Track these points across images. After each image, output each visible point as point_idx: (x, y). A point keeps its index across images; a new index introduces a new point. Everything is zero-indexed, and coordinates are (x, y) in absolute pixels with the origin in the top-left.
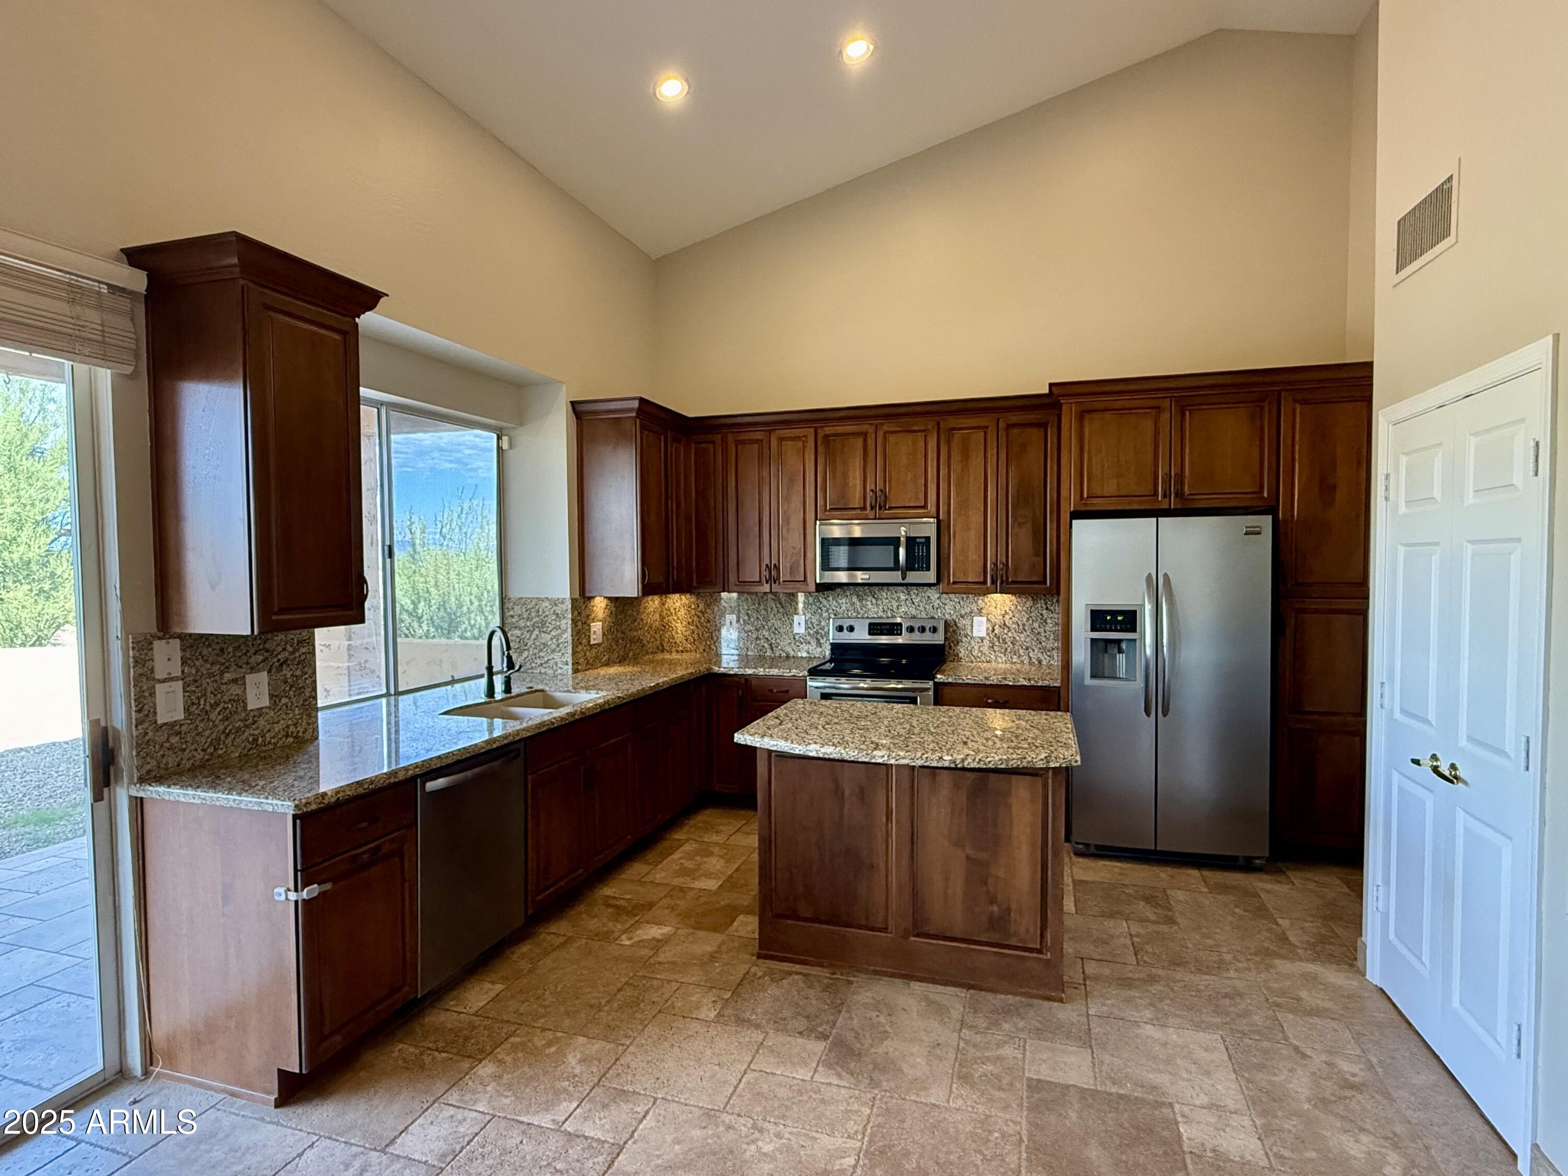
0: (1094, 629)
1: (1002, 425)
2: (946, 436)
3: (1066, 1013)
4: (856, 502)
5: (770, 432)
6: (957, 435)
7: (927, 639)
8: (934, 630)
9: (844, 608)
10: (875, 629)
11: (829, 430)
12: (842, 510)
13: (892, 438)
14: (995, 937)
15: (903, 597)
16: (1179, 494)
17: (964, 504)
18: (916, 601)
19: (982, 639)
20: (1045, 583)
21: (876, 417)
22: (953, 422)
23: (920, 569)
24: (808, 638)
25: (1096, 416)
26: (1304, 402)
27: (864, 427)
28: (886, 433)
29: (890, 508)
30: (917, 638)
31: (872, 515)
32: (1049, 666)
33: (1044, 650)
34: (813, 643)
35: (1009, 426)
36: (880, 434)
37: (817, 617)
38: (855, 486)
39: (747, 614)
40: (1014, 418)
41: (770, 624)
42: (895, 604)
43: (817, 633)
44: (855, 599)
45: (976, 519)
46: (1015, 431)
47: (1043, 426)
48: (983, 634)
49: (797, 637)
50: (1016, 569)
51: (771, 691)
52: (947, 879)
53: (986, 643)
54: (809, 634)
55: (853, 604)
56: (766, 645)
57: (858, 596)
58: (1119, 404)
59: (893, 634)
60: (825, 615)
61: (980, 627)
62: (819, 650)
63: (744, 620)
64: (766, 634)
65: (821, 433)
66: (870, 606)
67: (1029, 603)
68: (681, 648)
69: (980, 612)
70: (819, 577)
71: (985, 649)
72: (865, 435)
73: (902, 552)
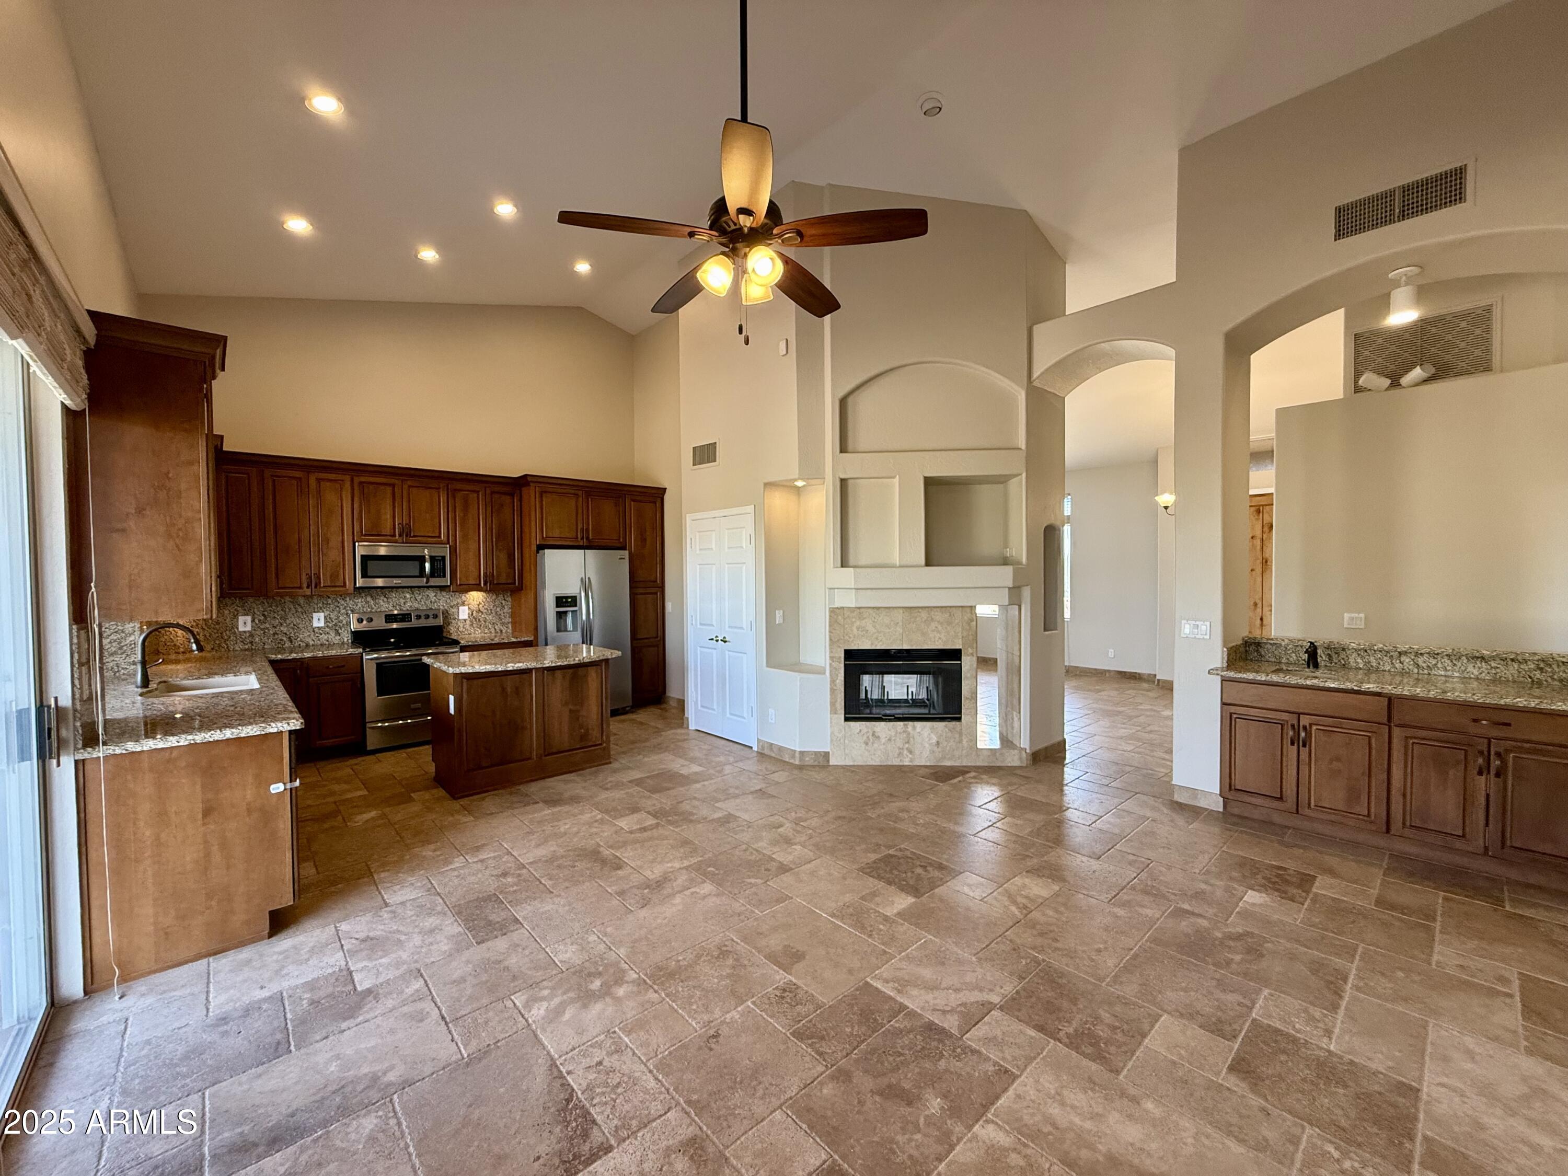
0: (557, 606)
1: (488, 492)
2: (452, 494)
3: (615, 765)
4: (387, 530)
5: (308, 472)
6: (459, 495)
7: (431, 622)
8: (436, 616)
9: (359, 605)
10: (390, 618)
11: (363, 479)
12: (375, 535)
13: (414, 490)
14: (583, 744)
15: (408, 596)
16: (588, 538)
17: (465, 537)
18: (419, 598)
19: (465, 620)
20: (515, 583)
21: (402, 475)
22: (459, 486)
23: (439, 576)
24: (327, 630)
25: (549, 495)
26: (634, 501)
27: (392, 481)
28: (410, 486)
29: (414, 536)
30: (423, 623)
31: (400, 540)
32: (506, 632)
33: (503, 624)
34: (333, 634)
35: (492, 493)
36: (405, 487)
37: (336, 613)
38: (387, 520)
39: (264, 615)
40: (497, 489)
41: (288, 621)
42: (402, 601)
43: (336, 625)
44: (369, 599)
45: (473, 546)
46: (496, 496)
47: (512, 495)
48: (466, 617)
49: (316, 630)
50: (499, 575)
51: (328, 668)
52: (561, 724)
53: (468, 622)
54: (328, 626)
55: (367, 602)
56: (285, 639)
57: (372, 597)
58: (559, 490)
59: (405, 621)
60: (343, 611)
61: (464, 613)
62: (338, 638)
63: (260, 621)
64: (284, 629)
65: (356, 480)
66: (382, 603)
67: (494, 597)
68: (182, 650)
69: (463, 604)
70: (360, 582)
71: (467, 627)
72: (393, 486)
73: (427, 565)
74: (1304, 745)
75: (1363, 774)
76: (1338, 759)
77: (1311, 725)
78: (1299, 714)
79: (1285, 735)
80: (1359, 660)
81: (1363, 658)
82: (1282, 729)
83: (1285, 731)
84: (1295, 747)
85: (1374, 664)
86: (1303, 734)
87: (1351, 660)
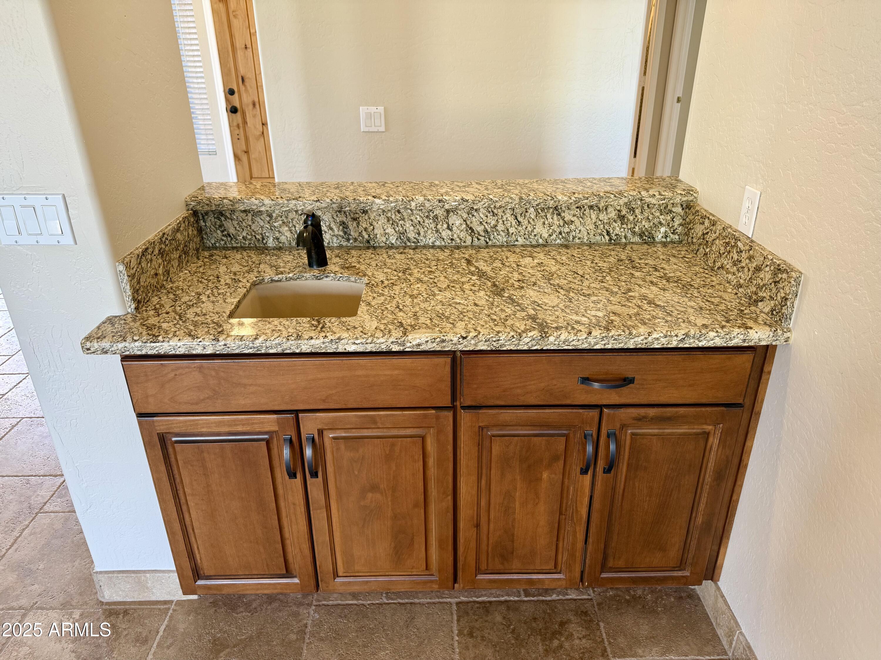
74: (314, 475)
75: (416, 505)
76: (374, 488)
77: (321, 432)
78: (296, 412)
79: (276, 463)
80: (390, 230)
81: (394, 223)
82: (269, 450)
83: (275, 452)
84: (299, 480)
85: (412, 235)
86: (308, 452)
87: (378, 231)
